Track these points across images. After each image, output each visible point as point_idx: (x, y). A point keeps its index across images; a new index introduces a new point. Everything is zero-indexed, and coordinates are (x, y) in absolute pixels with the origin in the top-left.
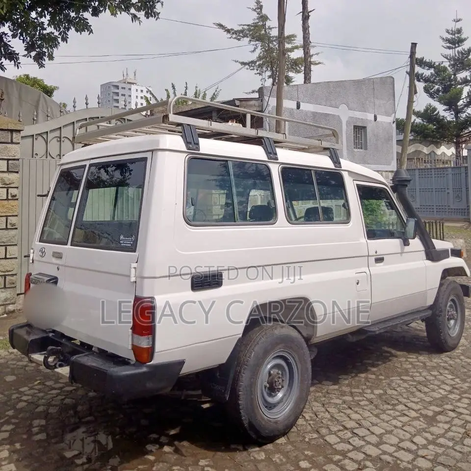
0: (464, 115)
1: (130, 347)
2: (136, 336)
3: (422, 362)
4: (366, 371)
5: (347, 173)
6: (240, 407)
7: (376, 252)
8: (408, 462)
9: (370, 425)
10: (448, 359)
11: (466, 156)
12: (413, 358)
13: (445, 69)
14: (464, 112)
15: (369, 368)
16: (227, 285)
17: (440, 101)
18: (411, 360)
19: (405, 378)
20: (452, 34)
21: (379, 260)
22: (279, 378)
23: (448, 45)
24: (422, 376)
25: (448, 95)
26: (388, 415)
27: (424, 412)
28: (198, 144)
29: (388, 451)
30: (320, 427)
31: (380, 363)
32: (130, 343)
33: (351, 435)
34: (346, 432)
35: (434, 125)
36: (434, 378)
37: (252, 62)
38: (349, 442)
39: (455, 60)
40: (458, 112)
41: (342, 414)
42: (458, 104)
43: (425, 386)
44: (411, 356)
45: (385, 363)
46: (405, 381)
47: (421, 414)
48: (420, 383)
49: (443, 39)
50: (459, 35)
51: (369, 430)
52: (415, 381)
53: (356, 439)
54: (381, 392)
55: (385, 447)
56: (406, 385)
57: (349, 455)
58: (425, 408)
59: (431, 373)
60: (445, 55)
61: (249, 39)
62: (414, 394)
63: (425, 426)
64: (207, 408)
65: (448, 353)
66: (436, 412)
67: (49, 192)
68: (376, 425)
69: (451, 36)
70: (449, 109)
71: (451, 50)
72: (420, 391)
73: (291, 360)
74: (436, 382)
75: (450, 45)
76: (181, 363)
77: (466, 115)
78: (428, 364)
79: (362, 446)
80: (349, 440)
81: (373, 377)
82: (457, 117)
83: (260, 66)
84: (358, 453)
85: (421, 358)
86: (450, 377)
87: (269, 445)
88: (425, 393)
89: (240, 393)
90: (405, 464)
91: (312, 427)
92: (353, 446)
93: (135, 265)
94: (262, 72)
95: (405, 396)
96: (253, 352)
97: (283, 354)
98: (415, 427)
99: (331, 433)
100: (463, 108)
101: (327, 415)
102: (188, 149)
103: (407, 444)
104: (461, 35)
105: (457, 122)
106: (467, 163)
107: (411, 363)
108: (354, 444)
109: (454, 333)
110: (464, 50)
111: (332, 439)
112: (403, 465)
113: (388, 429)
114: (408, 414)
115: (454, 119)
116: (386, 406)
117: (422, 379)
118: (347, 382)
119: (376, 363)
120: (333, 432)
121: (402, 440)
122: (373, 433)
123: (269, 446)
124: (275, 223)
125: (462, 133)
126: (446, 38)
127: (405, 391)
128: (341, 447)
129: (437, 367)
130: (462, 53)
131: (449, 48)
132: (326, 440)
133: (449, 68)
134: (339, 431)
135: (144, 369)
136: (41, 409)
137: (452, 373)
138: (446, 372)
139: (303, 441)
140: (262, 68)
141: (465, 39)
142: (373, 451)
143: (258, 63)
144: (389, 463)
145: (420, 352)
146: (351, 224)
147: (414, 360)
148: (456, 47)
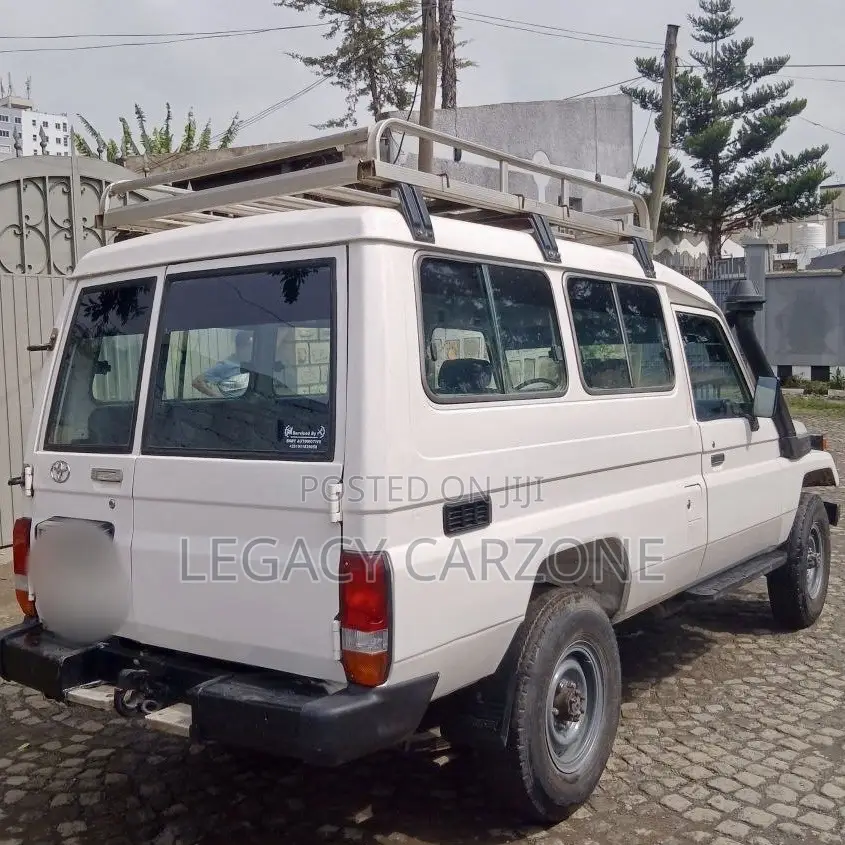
0: (731, 177)
1: (337, 656)
2: (348, 632)
3: (769, 649)
4: (672, 671)
5: (664, 287)
6: (520, 757)
7: (714, 445)
8: (831, 831)
9: (734, 770)
10: (813, 641)
11: (743, 259)
12: (746, 641)
13: (697, 84)
14: (732, 171)
15: (678, 666)
16: (499, 520)
17: (685, 149)
18: (745, 646)
19: (753, 680)
20: (711, 11)
21: (718, 460)
22: (576, 695)
23: (703, 33)
24: (781, 674)
25: (701, 136)
26: (755, 749)
27: (817, 739)
28: (429, 227)
29: (788, 815)
30: (642, 782)
31: (692, 655)
32: (338, 647)
33: (708, 793)
34: (695, 786)
35: (673, 197)
36: (803, 677)
37: (329, 59)
38: (710, 805)
39: (716, 64)
40: (719, 170)
41: (670, 755)
42: (720, 155)
43: (795, 692)
44: (743, 640)
45: (699, 655)
46: (753, 686)
47: (811, 743)
48: (782, 687)
49: (695, 20)
50: (725, 14)
51: (735, 779)
52: (770, 685)
53: (720, 797)
54: (721, 708)
55: (780, 809)
56: (757, 692)
57: (721, 827)
58: (814, 732)
59: (793, 667)
60: (698, 54)
61: (320, 8)
62: (782, 708)
63: (830, 764)
64: (446, 764)
65: (806, 630)
66: (837, 738)
67: (53, 340)
68: (744, 770)
69: (710, 15)
70: (703, 165)
71: (709, 44)
72: (791, 702)
73: (592, 660)
74: (812, 684)
75: (707, 33)
76: (433, 680)
77: (735, 177)
78: (780, 652)
79: (737, 811)
80: (709, 802)
81: (691, 681)
82: (715, 180)
83: (345, 68)
84: (733, 823)
85: (762, 641)
86: (830, 673)
87: (562, 824)
88: (801, 705)
89: (520, 730)
90: (827, 835)
91: (628, 784)
92: (722, 811)
93: (338, 488)
94: (349, 81)
95: (767, 712)
96: (538, 649)
97: (580, 650)
98: (814, 768)
99: (667, 791)
100: (727, 164)
101: (645, 759)
102: (416, 239)
103: (816, 801)
104: (729, 13)
105: (715, 191)
106: (743, 271)
107: (749, 652)
108: (721, 808)
109: (814, 591)
110: (735, 44)
111: (676, 802)
112: (825, 837)
113: (769, 775)
114: (788, 744)
115: (712, 186)
116: (743, 735)
117: (783, 680)
118: (648, 694)
119: (687, 655)
120: (672, 790)
121: (802, 795)
122: (746, 786)
123: (563, 826)
124: (565, 394)
125: (725, 214)
126: (700, 18)
127: (762, 703)
128: (698, 814)
129: (798, 657)
130: (730, 50)
131: (705, 40)
132: (665, 805)
133: (704, 83)
134: (682, 786)
135: (373, 699)
136: (61, 800)
137: (831, 666)
138: (820, 664)
139: (622, 810)
140: (348, 71)
141: (736, 23)
142: (762, 818)
143: (340, 61)
144: (798, 836)
145: (756, 631)
146: (676, 390)
147: (752, 646)
148: (718, 39)
